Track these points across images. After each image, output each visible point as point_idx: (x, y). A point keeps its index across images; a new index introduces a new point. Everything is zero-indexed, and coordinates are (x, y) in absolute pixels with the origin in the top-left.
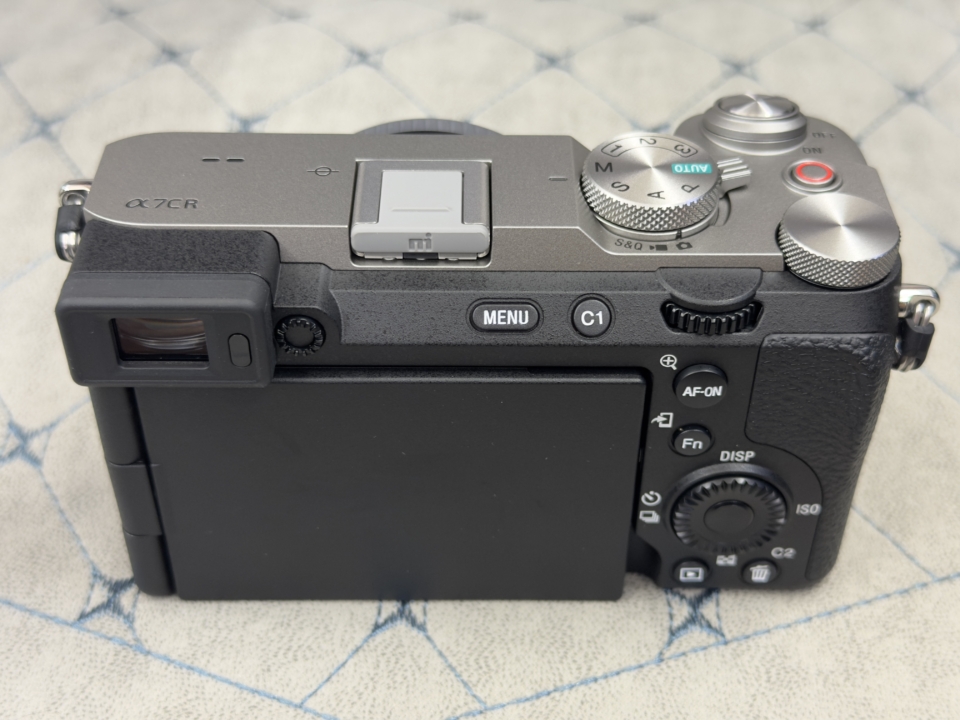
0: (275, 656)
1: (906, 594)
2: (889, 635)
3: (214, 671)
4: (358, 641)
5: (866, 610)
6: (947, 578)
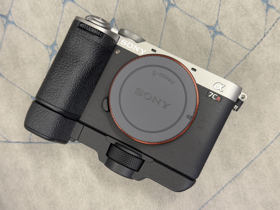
1: (245, 59)
2: (244, 72)
5: (238, 67)
6: (253, 49)
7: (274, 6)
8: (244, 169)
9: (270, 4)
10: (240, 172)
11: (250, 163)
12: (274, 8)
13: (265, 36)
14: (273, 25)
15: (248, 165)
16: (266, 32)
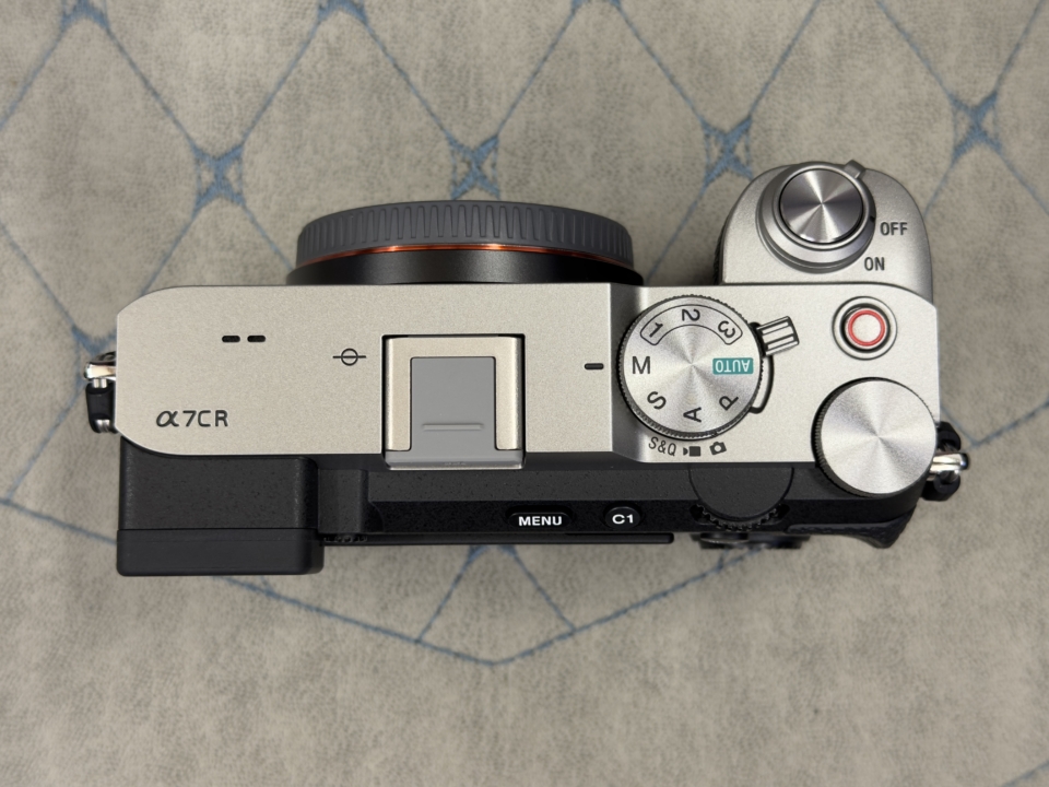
0: (389, 592)
3: (340, 611)
4: (457, 570)
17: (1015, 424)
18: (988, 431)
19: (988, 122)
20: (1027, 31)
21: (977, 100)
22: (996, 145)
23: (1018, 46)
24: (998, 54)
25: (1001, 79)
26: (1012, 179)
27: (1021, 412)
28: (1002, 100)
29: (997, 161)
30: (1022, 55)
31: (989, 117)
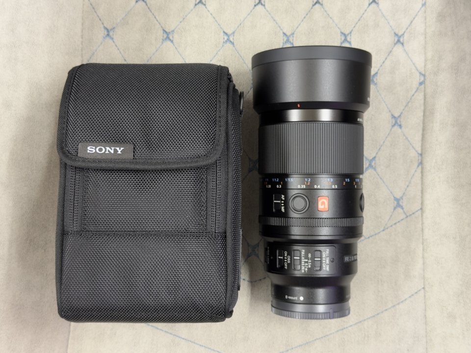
7: (404, 207)
8: (317, 339)
9: (401, 203)
10: (313, 341)
11: (325, 337)
12: (403, 209)
13: (383, 230)
14: (395, 224)
15: (322, 338)
16: (386, 227)
17: (376, 234)
18: (369, 236)
19: (373, 164)
20: (384, 142)
21: (371, 158)
22: (375, 169)
23: (381, 146)
24: (377, 148)
25: (377, 153)
26: (378, 177)
27: (377, 232)
28: (376, 159)
29: (375, 173)
30: (382, 148)
31: (374, 162)
